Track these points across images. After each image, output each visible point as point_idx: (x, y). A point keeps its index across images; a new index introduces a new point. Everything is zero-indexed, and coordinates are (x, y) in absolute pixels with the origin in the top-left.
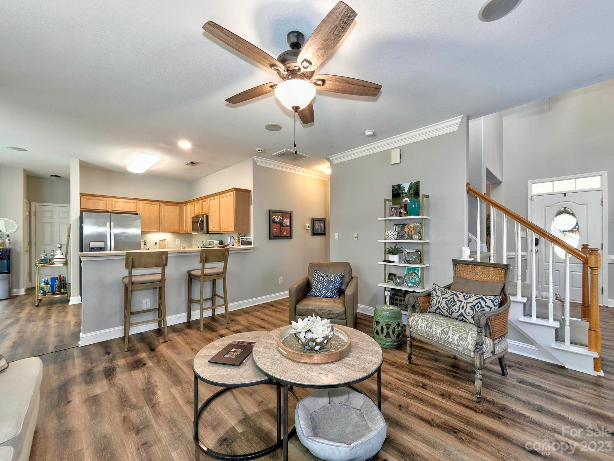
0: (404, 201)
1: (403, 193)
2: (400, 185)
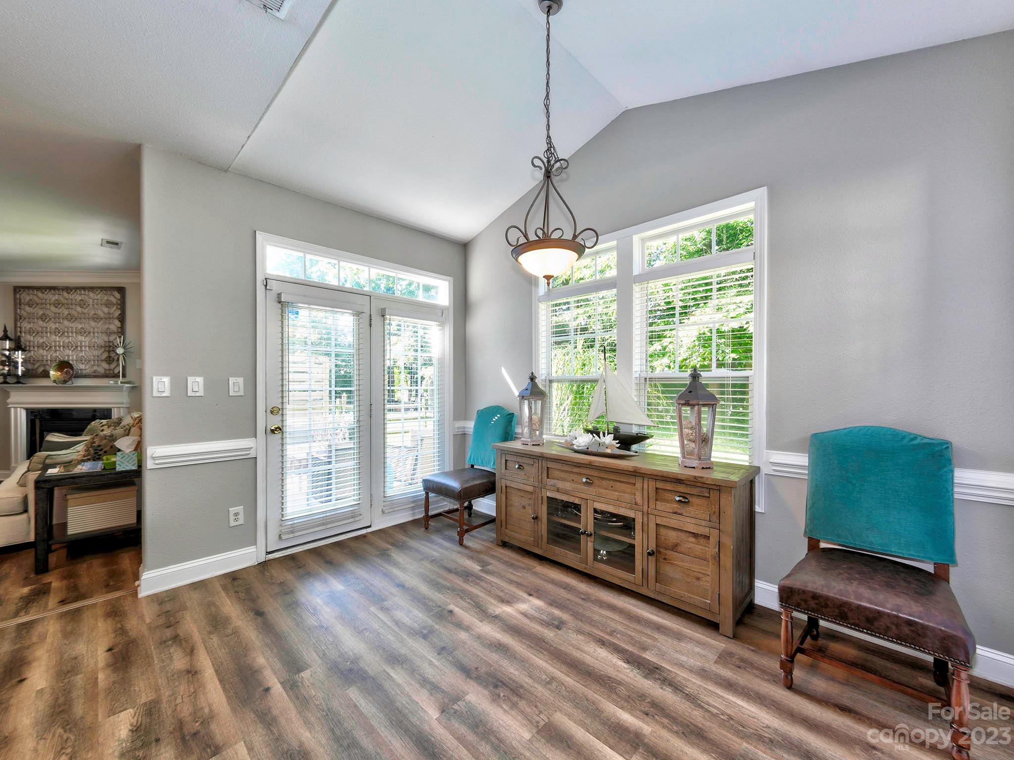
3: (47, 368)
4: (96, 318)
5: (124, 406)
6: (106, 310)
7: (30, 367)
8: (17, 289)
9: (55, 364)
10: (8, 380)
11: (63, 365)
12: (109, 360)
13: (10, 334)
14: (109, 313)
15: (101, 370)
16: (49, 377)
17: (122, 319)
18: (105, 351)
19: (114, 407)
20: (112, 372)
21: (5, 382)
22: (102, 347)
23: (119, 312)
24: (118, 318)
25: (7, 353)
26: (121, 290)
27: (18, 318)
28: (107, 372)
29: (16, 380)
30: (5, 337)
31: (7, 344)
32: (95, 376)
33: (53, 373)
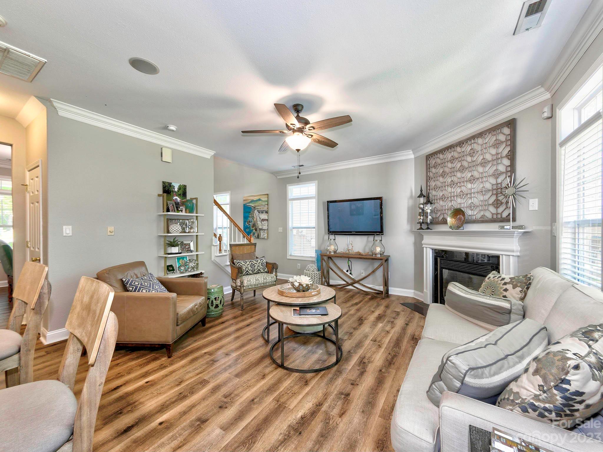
0: (174, 199)
1: (173, 191)
2: (171, 183)
3: (446, 216)
4: (484, 163)
5: (514, 254)
6: (494, 152)
7: (434, 216)
8: (428, 157)
9: (450, 212)
10: (422, 227)
11: (458, 212)
12: (497, 204)
13: (424, 193)
15: (489, 215)
16: (447, 223)
17: (512, 156)
18: (493, 194)
19: (502, 255)
20: (499, 216)
21: (421, 228)
22: (489, 190)
23: (508, 149)
24: (507, 156)
25: (422, 206)
26: (512, 123)
27: (428, 179)
28: (495, 216)
29: (427, 227)
30: (421, 195)
31: (422, 200)
32: (483, 221)
33: (449, 220)
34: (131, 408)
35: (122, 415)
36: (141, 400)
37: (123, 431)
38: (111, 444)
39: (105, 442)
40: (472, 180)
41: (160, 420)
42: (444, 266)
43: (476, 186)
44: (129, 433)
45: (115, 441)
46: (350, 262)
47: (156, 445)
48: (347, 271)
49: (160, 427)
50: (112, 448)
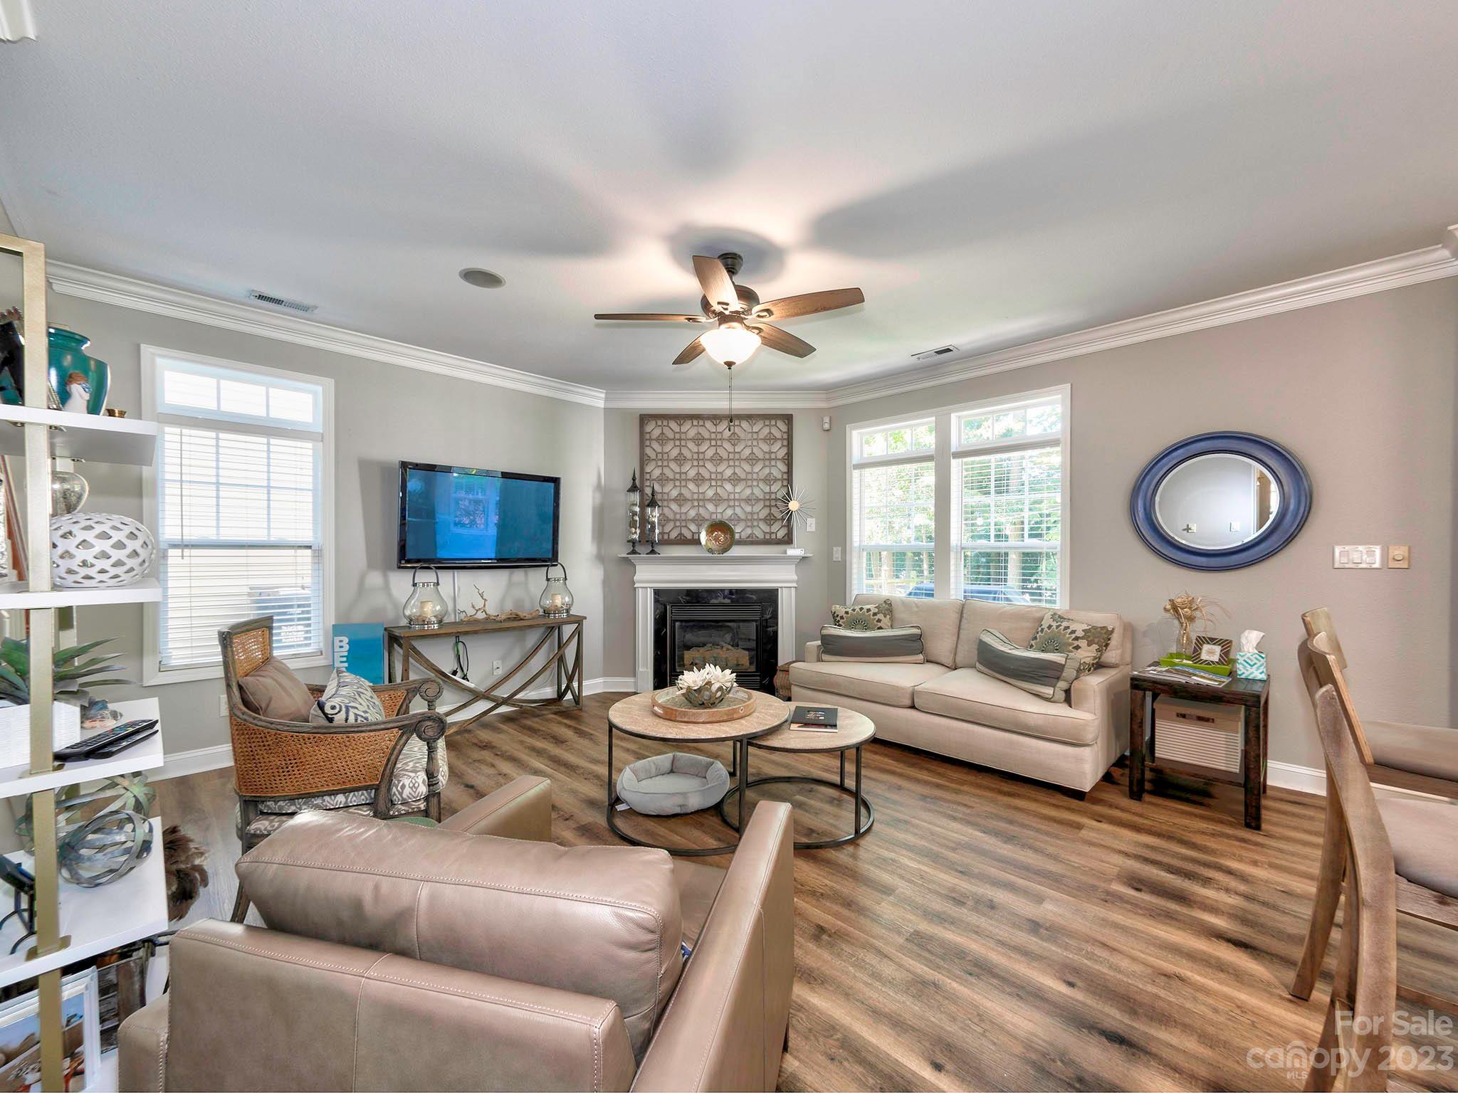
4: (752, 460)
5: (795, 585)
6: (766, 448)
8: (644, 418)
9: (706, 525)
10: (637, 549)
11: (719, 527)
12: (770, 519)
13: (638, 484)
14: (771, 453)
15: (759, 534)
16: (700, 543)
17: (788, 460)
18: (765, 506)
19: (781, 587)
20: (772, 537)
21: (634, 552)
22: (760, 500)
23: (784, 451)
24: (783, 459)
25: (634, 509)
26: (788, 419)
27: (643, 460)
28: (768, 537)
29: (651, 549)
30: (633, 488)
31: (636, 497)
32: (752, 542)
33: (703, 537)
34: (1054, 1061)
35: (1086, 1071)
36: (1018, 1049)
37: (1124, 1047)
38: (1165, 1053)
39: (1168, 1069)
40: (735, 480)
41: (1063, 988)
42: (678, 618)
43: (742, 490)
44: (1121, 1030)
45: (1154, 1050)
46: (460, 645)
47: (1119, 976)
48: (455, 673)
49: (1079, 983)
50: (1171, 1045)
